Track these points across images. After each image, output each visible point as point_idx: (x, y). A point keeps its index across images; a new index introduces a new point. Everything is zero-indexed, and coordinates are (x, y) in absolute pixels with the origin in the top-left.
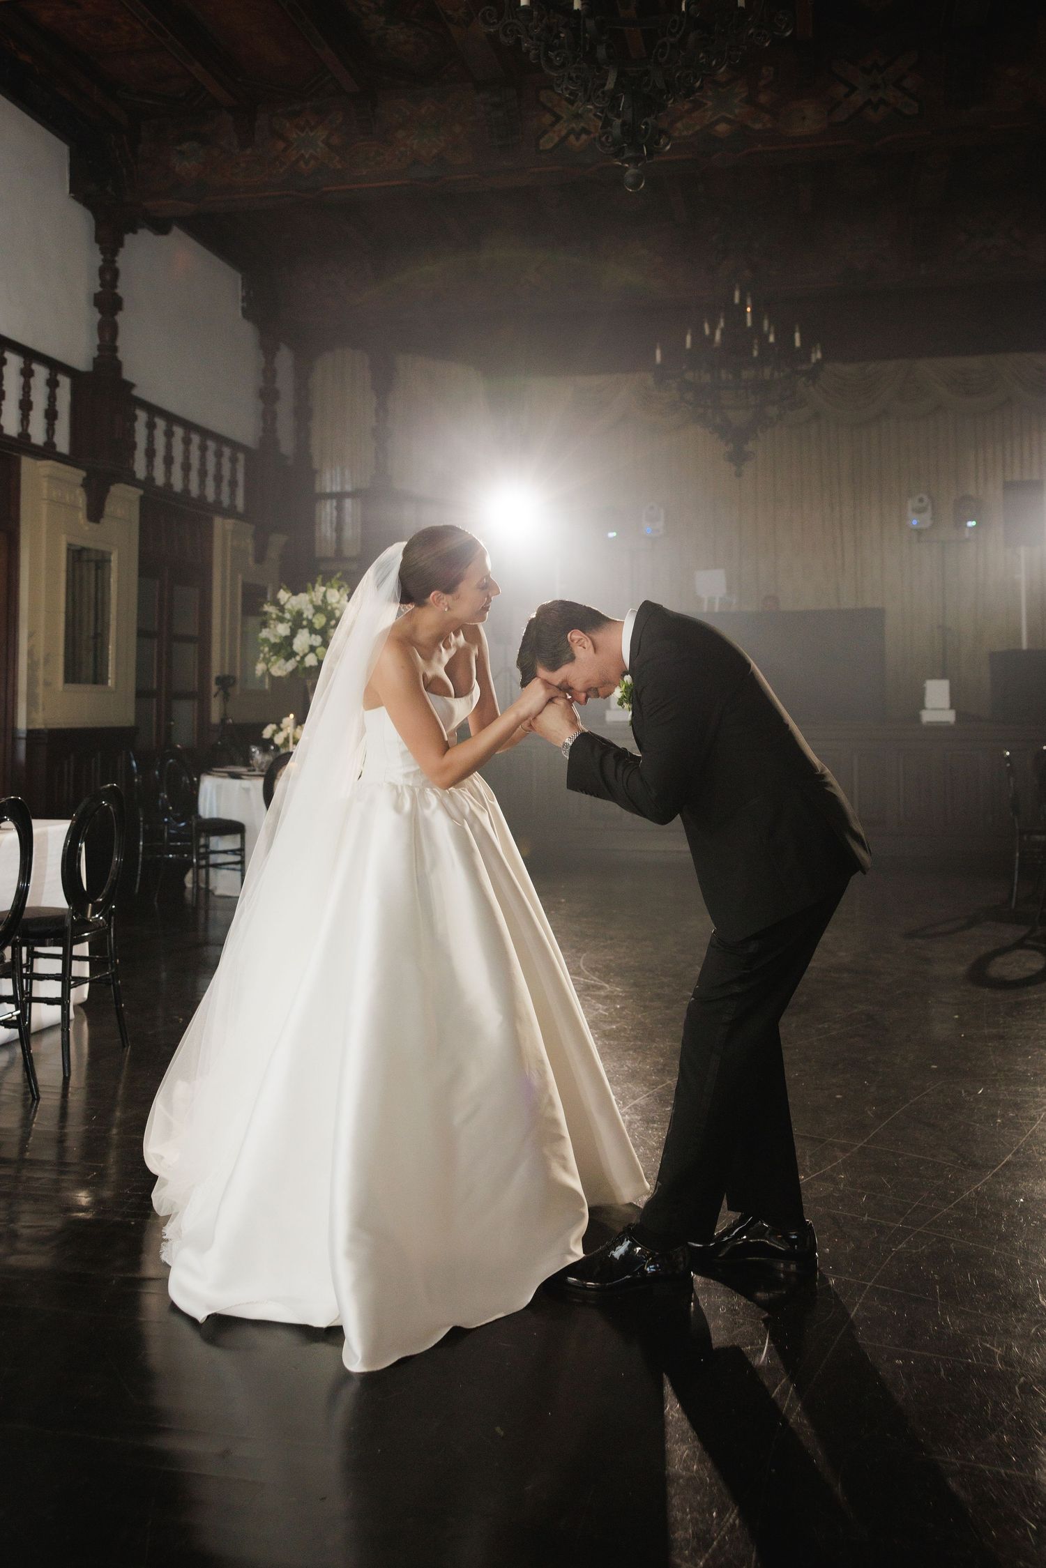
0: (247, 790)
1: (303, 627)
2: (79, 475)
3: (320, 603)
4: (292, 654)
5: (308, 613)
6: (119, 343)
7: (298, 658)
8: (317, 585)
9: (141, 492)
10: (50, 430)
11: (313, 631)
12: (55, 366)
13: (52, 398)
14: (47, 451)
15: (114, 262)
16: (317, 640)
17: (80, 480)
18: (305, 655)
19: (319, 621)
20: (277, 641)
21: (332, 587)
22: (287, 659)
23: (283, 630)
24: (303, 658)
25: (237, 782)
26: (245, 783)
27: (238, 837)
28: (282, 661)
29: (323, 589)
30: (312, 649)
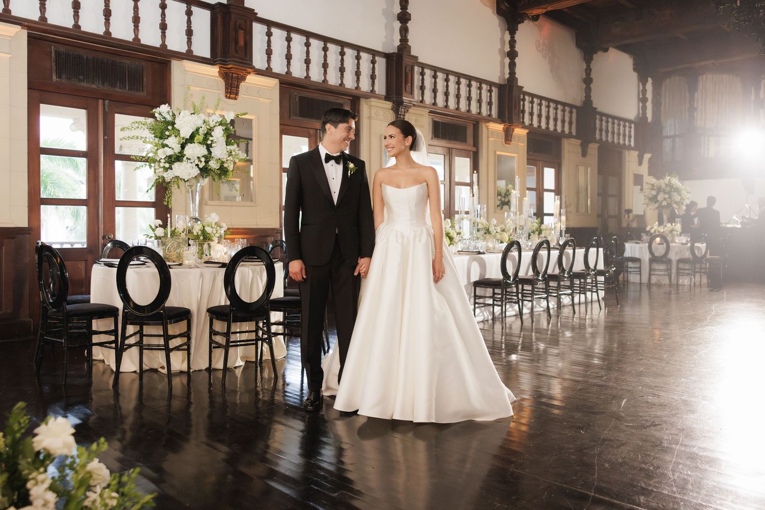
0: (642, 248)
1: (661, 192)
2: (579, 142)
3: (667, 183)
4: (657, 201)
5: (663, 186)
6: (592, 94)
7: (659, 203)
8: (666, 176)
9: (598, 145)
10: (570, 128)
11: (665, 193)
12: (571, 106)
13: (571, 118)
14: (570, 136)
15: (590, 66)
16: (667, 196)
17: (579, 144)
18: (662, 201)
19: (668, 189)
20: (652, 197)
21: (672, 177)
22: (655, 203)
23: (654, 193)
24: (661, 203)
25: (638, 245)
26: (641, 245)
27: (639, 263)
28: (653, 204)
29: (669, 178)
30: (665, 199)
